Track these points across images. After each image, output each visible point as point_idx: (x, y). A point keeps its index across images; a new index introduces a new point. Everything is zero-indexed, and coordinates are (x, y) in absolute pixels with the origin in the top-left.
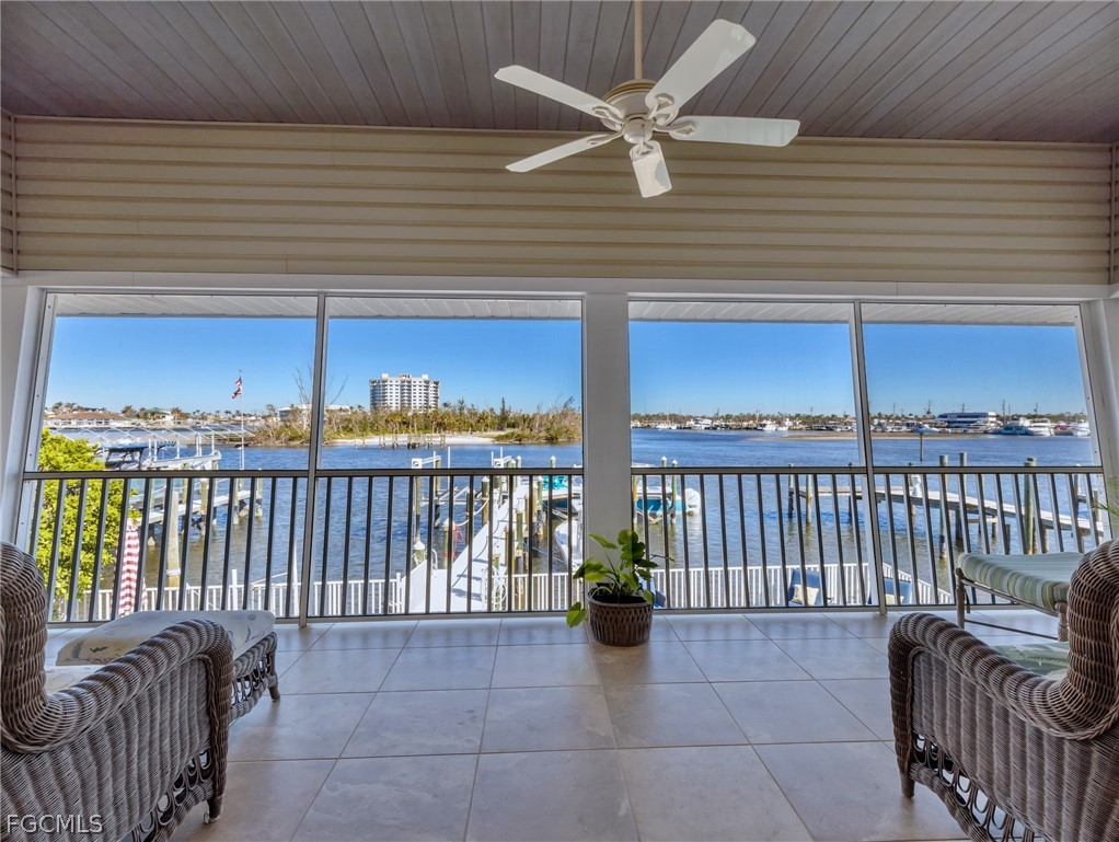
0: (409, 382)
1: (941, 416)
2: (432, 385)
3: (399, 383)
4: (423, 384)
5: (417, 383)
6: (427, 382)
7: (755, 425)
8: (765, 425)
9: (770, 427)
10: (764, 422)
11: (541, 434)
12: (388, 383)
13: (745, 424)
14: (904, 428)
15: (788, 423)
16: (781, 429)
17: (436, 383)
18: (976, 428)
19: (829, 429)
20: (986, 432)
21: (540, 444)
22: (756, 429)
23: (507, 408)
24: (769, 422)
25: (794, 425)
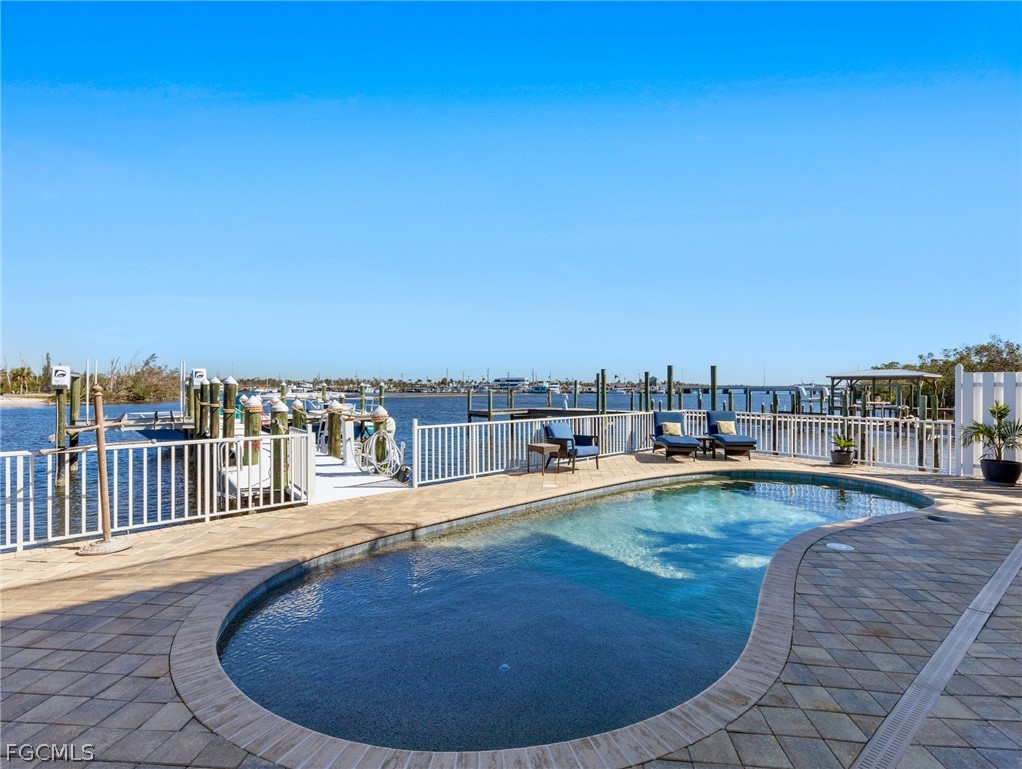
7: (355, 389)
14: (472, 390)
20: (524, 392)
25: (389, 388)
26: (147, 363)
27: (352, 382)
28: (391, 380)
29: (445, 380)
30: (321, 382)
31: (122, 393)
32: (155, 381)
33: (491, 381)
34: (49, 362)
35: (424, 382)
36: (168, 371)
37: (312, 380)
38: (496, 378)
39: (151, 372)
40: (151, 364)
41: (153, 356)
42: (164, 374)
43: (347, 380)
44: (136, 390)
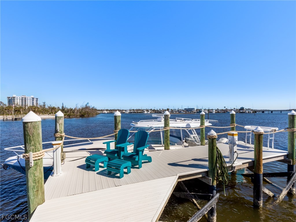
0: (25, 98)
1: (185, 109)
2: (35, 99)
3: (21, 98)
4: (31, 99)
5: (29, 98)
6: (33, 98)
7: (142, 112)
9: (146, 112)
10: (144, 111)
11: (78, 114)
12: (16, 98)
13: (139, 111)
14: (177, 112)
15: (150, 111)
16: (148, 113)
17: (37, 99)
19: (160, 113)
21: (77, 117)
22: (142, 113)
23: (64, 106)
24: (145, 111)
25: (151, 111)
26: (86, 105)
28: (151, 109)
30: (132, 110)
32: (87, 110)
33: (183, 109)
35: (161, 110)
36: (92, 107)
37: (129, 110)
39: (87, 108)
41: (88, 103)
42: (90, 108)
43: (139, 109)
44: (82, 113)
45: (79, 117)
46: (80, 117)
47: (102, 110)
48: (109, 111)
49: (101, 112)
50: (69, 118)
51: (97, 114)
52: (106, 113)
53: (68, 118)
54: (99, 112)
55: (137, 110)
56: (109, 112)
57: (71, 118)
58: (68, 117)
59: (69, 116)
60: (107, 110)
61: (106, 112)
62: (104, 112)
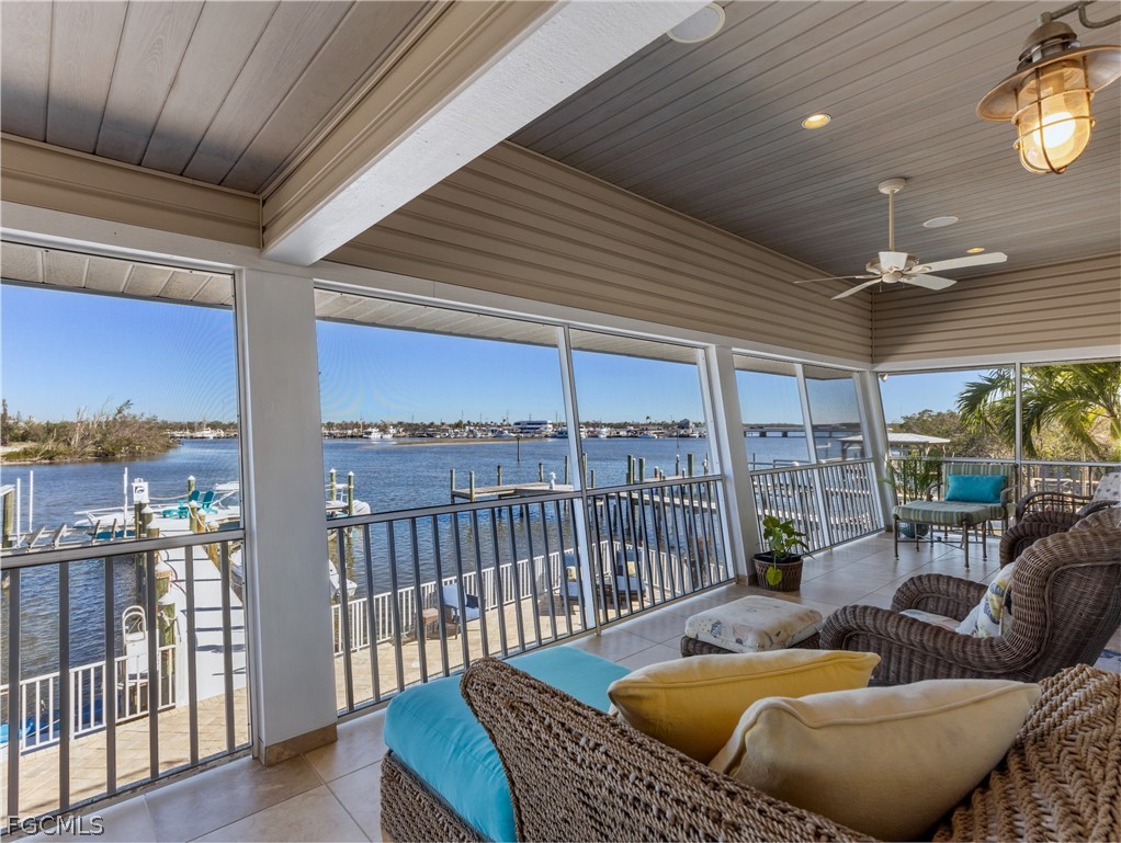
1: (516, 424)
7: (360, 433)
8: (370, 433)
9: (375, 435)
10: (369, 430)
13: (350, 432)
14: (490, 434)
15: (393, 431)
16: (385, 436)
18: (540, 433)
19: (430, 436)
20: (546, 436)
21: (86, 462)
22: (361, 437)
24: (374, 430)
25: (398, 432)
26: (120, 412)
27: (356, 425)
28: (401, 423)
29: (461, 422)
31: (87, 449)
32: (127, 433)
33: (512, 424)
34: (5, 410)
35: (437, 425)
36: (145, 420)
38: (517, 421)
39: (124, 424)
40: (125, 412)
41: (128, 404)
42: (140, 424)
43: (352, 423)
44: (105, 446)
45: (90, 461)
46: (96, 461)
47: (191, 426)
48: (224, 427)
49: (188, 433)
50: (50, 464)
51: (168, 447)
52: (211, 437)
53: (45, 464)
54: (177, 434)
55: (346, 424)
56: (222, 433)
57: (58, 464)
58: (48, 461)
59: (50, 458)
60: (214, 426)
61: (209, 434)
62: (198, 434)
